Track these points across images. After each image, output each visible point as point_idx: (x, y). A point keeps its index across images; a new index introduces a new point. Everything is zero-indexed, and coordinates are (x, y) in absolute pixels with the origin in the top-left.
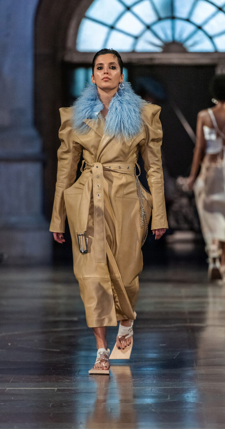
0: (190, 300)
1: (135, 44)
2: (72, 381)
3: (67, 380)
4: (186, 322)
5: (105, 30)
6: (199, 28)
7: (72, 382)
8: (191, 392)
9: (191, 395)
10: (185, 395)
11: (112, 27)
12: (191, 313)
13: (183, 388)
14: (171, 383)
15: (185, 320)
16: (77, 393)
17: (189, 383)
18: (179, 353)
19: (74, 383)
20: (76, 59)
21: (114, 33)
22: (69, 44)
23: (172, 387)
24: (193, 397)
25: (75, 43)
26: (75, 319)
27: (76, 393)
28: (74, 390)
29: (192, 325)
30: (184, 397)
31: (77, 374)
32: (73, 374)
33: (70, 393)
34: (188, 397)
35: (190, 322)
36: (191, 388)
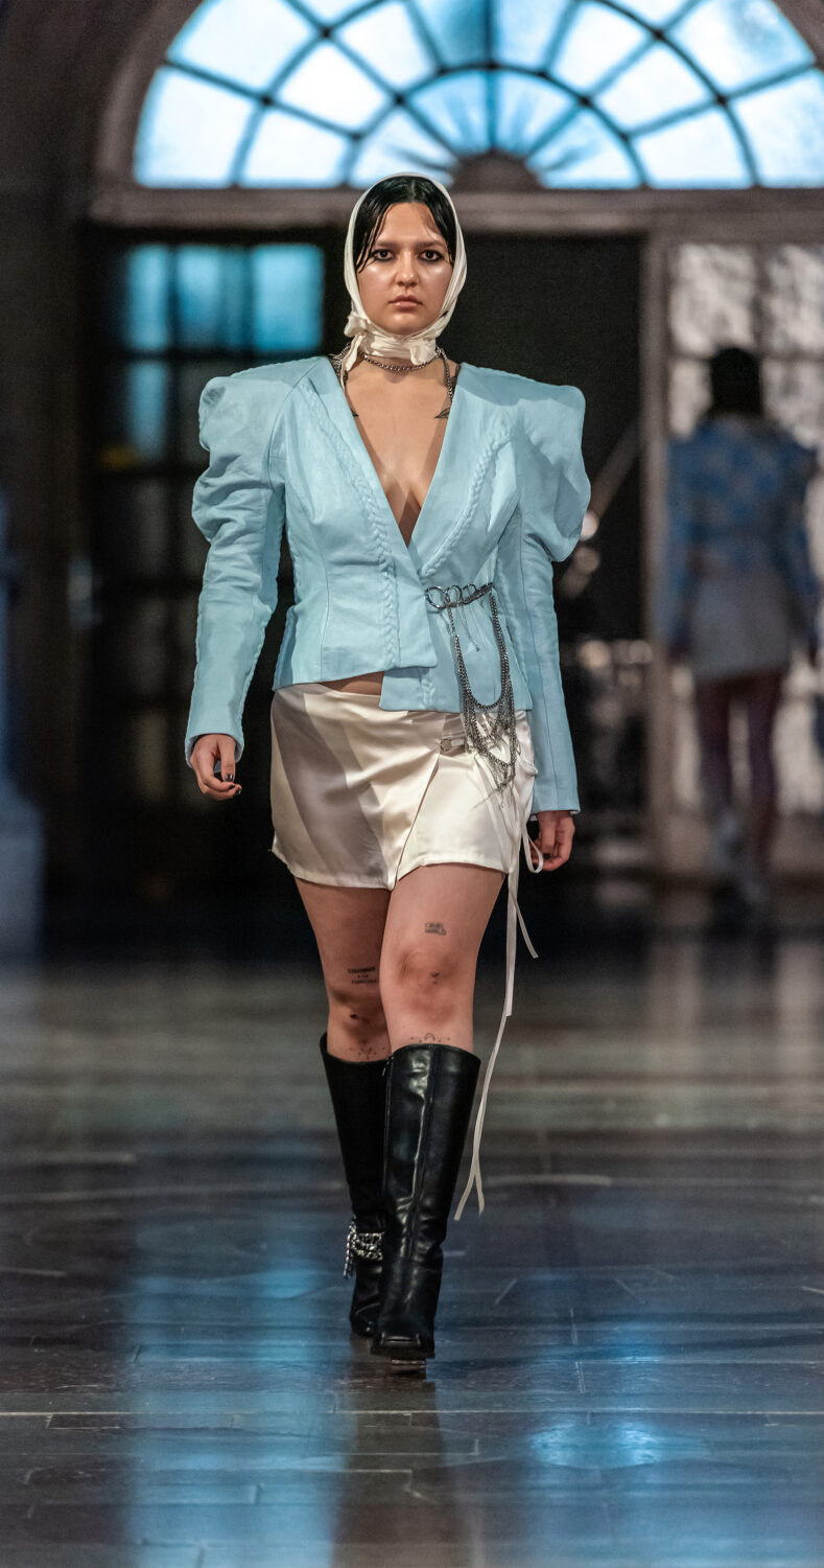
0: (551, 1090)
1: (350, 161)
2: (113, 1387)
3: (95, 1382)
4: (539, 1171)
5: (244, 108)
6: (585, 101)
7: (110, 1391)
8: (559, 1427)
9: (556, 1439)
10: (534, 1437)
11: (266, 101)
12: (555, 1136)
13: (526, 1414)
14: (484, 1395)
15: (535, 1164)
16: (134, 1432)
17: (551, 1395)
18: (514, 1282)
19: (119, 1394)
20: (133, 213)
21: (273, 120)
22: (108, 158)
23: (487, 1411)
24: (564, 1447)
25: (129, 156)
26: (126, 1157)
27: (125, 1430)
28: (121, 1421)
29: (557, 1179)
30: (533, 1447)
31: (132, 1360)
32: (118, 1361)
33: (102, 1431)
34: (545, 1446)
35: (555, 1171)
36: (555, 1413)
